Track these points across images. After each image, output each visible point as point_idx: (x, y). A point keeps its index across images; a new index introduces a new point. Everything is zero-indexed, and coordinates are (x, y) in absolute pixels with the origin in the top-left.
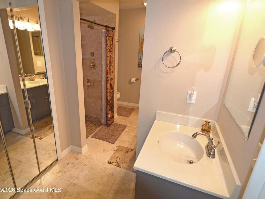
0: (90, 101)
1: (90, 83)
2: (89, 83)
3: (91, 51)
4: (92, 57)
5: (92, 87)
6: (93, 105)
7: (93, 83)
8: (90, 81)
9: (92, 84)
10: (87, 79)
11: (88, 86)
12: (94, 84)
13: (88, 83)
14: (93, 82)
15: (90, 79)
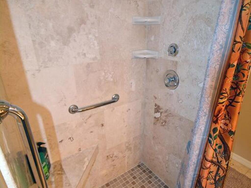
0: (157, 148)
1: (161, 114)
2: (158, 113)
3: (172, 43)
4: (171, 58)
5: (162, 123)
6: (160, 157)
7: (165, 116)
8: (160, 109)
9: (164, 118)
10: (156, 105)
11: (155, 118)
12: (167, 120)
13: (156, 112)
14: (166, 114)
15: (161, 105)
